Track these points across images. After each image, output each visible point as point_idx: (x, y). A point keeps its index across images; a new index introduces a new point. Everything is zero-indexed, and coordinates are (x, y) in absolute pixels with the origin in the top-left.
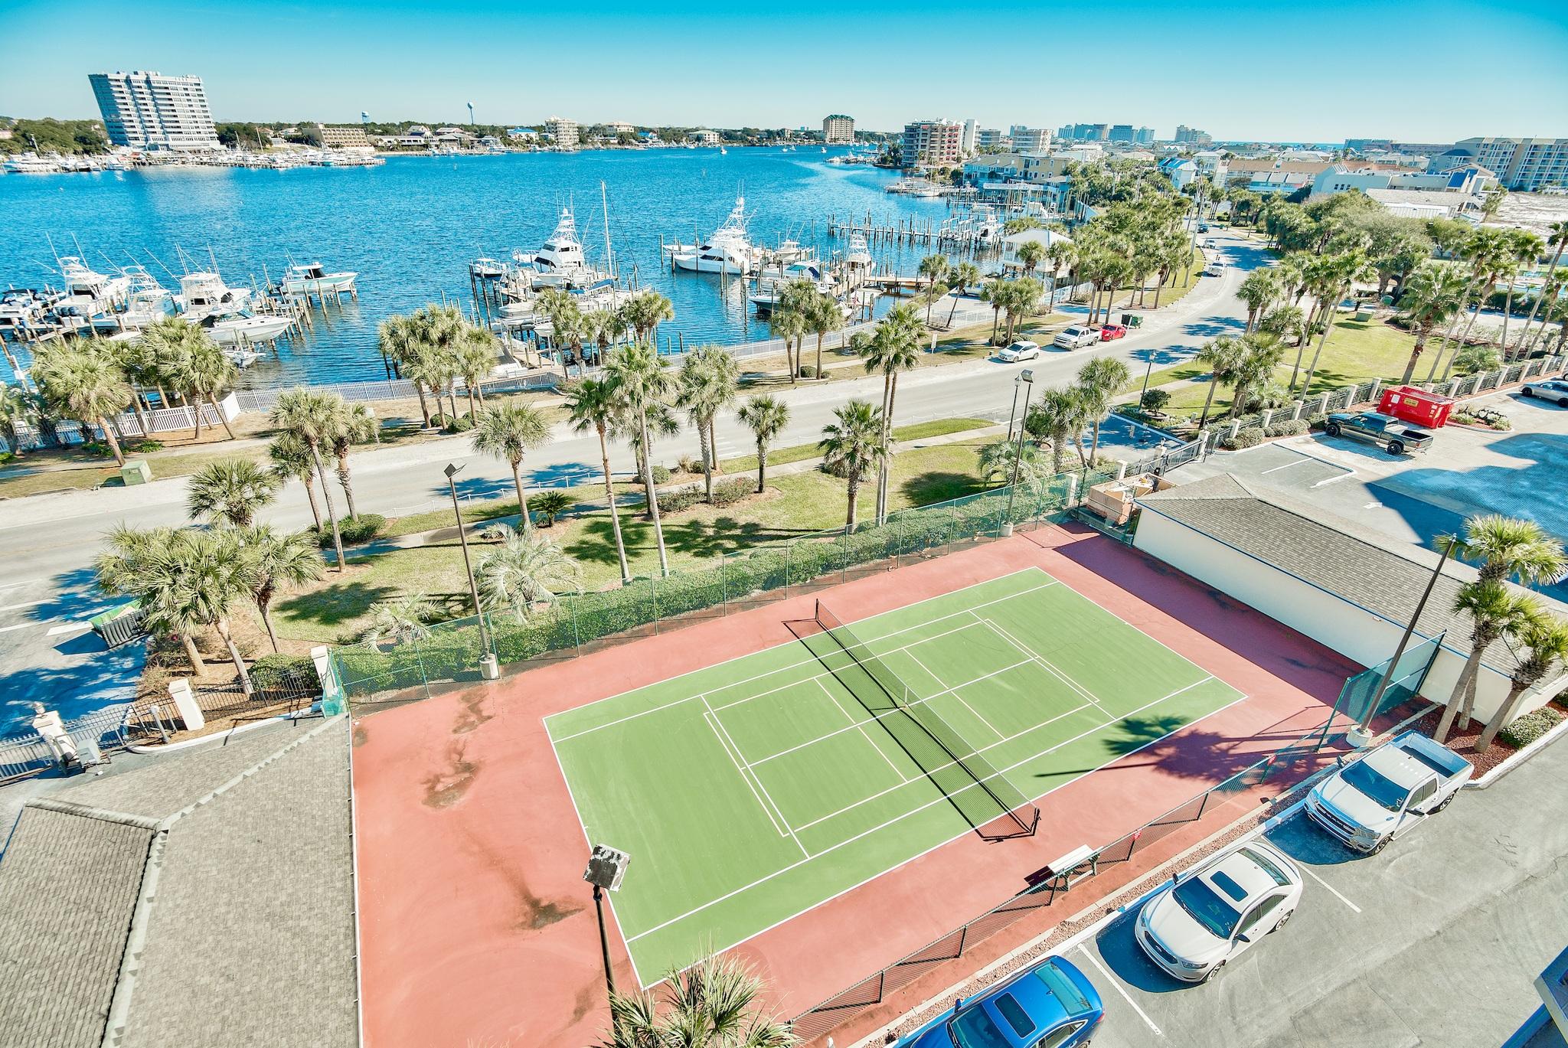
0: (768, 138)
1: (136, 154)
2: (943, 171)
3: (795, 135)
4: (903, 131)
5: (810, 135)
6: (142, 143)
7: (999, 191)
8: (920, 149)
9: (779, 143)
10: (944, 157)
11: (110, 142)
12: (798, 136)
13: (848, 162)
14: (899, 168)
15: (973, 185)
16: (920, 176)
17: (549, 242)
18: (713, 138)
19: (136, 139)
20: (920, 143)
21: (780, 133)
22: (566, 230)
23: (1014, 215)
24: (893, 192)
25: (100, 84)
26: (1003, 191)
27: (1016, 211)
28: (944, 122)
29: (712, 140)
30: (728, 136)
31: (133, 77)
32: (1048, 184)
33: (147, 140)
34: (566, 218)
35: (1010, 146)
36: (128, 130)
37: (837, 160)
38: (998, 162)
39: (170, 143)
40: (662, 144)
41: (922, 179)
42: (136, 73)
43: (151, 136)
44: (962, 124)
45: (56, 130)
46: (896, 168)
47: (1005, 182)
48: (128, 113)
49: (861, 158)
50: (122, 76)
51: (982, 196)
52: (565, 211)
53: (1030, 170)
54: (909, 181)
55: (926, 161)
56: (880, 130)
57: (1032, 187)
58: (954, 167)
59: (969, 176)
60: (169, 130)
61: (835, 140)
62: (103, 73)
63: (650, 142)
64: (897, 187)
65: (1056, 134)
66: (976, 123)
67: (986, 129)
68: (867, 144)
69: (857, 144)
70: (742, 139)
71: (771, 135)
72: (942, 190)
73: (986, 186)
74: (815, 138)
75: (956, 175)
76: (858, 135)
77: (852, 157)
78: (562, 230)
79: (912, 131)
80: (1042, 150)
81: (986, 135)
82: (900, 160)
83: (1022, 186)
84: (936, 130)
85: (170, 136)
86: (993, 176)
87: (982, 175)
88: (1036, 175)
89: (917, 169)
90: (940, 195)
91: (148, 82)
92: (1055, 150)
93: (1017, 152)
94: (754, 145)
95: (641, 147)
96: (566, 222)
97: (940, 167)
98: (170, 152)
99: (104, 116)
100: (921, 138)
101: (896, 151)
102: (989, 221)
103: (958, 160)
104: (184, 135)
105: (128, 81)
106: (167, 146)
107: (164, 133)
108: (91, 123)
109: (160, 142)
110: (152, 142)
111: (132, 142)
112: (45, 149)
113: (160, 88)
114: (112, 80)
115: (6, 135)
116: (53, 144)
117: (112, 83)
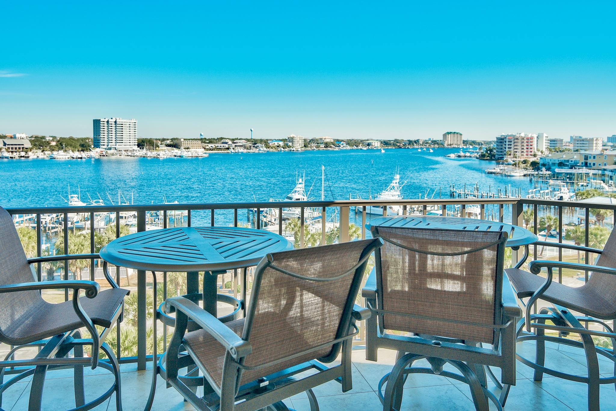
0: (409, 144)
1: (102, 151)
2: (525, 162)
3: (426, 142)
4: (495, 140)
5: (434, 142)
6: (105, 147)
7: (567, 174)
8: (507, 150)
9: (416, 146)
10: (525, 154)
11: (93, 146)
12: (427, 143)
13: (459, 156)
14: (493, 160)
15: (548, 169)
16: (509, 164)
17: (290, 195)
18: (377, 144)
19: (104, 145)
20: (507, 146)
21: (417, 142)
22: (300, 189)
23: (581, 188)
24: (491, 173)
25: (97, 123)
26: (571, 174)
27: (582, 186)
28: (523, 135)
29: (376, 145)
30: (386, 143)
31: (110, 120)
32: (605, 170)
33: (108, 145)
34: (300, 183)
35: (571, 147)
36: (102, 141)
37: (452, 156)
38: (564, 157)
39: (117, 147)
40: (349, 148)
41: (511, 166)
42: (112, 119)
43: (110, 144)
44: (535, 136)
45: (74, 141)
46: (491, 160)
47: (571, 168)
48: (104, 135)
49: (468, 154)
50: (106, 120)
51: (556, 176)
52: (300, 180)
53: (589, 161)
54: (501, 167)
55: (512, 156)
56: (478, 139)
57: (591, 172)
58: (532, 159)
59: (544, 165)
60: (118, 141)
61: (450, 145)
62: (99, 119)
63: (342, 146)
64: (494, 171)
65: (606, 140)
66: (545, 135)
67: (553, 138)
68: (471, 147)
69: (465, 147)
70: (394, 145)
71: (410, 142)
72: (526, 172)
73: (557, 170)
74: (438, 144)
75: (535, 165)
76: (464, 142)
77: (462, 154)
78: (297, 189)
79: (501, 141)
80: (597, 149)
81: (553, 142)
82: (494, 156)
83: (584, 170)
84: (517, 139)
85: (118, 144)
86: (561, 164)
87: (554, 164)
88: (594, 164)
89: (506, 161)
90: (525, 176)
91: (116, 122)
92: (606, 150)
93: (577, 151)
94: (401, 148)
95: (337, 149)
96: (300, 186)
97: (522, 160)
98: (116, 151)
99: (94, 136)
100: (507, 143)
101: (491, 150)
102: (562, 191)
103: (535, 155)
104: (123, 144)
105: (108, 122)
106: (115, 148)
107: (116, 143)
108: (88, 138)
109: (113, 147)
110: (109, 146)
111: (102, 146)
112: (67, 149)
113: (119, 124)
114: (102, 121)
115: (54, 144)
116: (71, 147)
117: (101, 123)
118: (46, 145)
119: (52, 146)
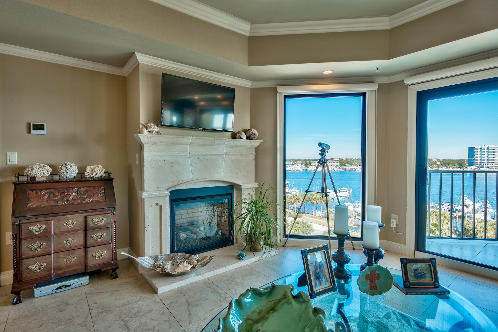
1: (475, 168)
6: (478, 165)
11: (467, 165)
19: (477, 164)
25: (471, 150)
31: (483, 147)
33: (480, 164)
36: (475, 162)
39: (489, 165)
42: (485, 146)
43: (482, 163)
45: (453, 162)
48: (477, 157)
50: (480, 147)
60: (489, 162)
62: (473, 147)
85: (489, 163)
91: (488, 148)
98: (487, 168)
99: (469, 158)
104: (495, 163)
105: (481, 148)
106: (487, 166)
107: (487, 163)
108: (464, 160)
109: (485, 165)
110: (482, 165)
111: (475, 165)
112: (449, 167)
113: (491, 150)
114: (476, 148)
115: (439, 163)
116: (451, 165)
117: (475, 149)
118: (433, 164)
119: (437, 164)
